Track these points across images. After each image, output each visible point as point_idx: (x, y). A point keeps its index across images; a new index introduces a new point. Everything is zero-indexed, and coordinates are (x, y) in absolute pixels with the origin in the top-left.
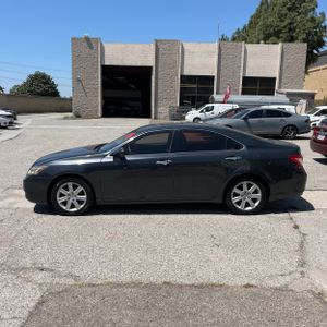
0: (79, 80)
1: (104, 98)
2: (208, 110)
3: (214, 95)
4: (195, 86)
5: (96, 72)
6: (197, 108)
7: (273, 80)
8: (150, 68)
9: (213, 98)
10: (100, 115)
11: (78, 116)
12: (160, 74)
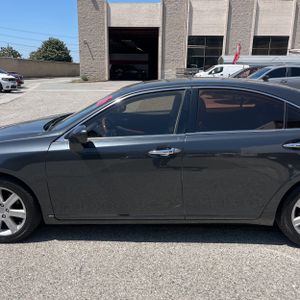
0: (86, 43)
1: (111, 62)
2: (216, 71)
3: (223, 56)
4: (204, 47)
5: (103, 34)
6: (205, 70)
7: (286, 39)
8: (157, 29)
9: (222, 59)
10: (107, 78)
11: (85, 80)
12: (167, 35)
